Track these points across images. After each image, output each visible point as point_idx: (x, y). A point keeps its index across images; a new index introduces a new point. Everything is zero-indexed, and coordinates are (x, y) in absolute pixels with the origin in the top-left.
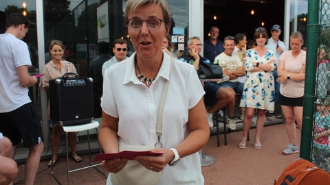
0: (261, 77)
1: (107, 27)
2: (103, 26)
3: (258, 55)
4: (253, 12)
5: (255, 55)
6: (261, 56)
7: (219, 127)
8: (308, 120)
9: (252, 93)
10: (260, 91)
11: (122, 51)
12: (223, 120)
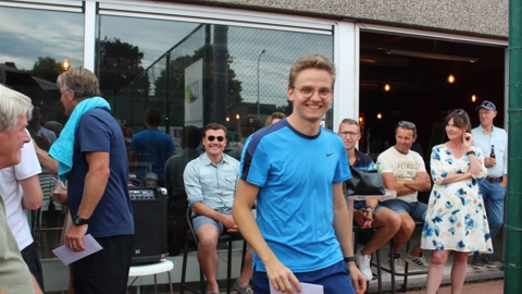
0: (463, 196)
1: (200, 101)
2: (193, 99)
3: (452, 157)
4: (451, 79)
5: (447, 157)
6: (458, 157)
7: (383, 280)
8: (513, 268)
9: (449, 225)
10: (463, 221)
11: (216, 141)
12: (389, 268)
